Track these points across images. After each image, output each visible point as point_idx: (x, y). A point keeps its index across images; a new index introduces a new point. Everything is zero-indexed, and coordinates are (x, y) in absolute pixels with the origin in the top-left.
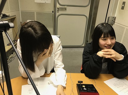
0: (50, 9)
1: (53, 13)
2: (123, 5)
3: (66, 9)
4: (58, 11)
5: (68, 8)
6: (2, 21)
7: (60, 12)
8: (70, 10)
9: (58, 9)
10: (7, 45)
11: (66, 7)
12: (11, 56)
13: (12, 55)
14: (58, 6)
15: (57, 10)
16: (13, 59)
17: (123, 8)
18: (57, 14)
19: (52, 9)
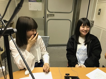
0: (41, 16)
1: (44, 18)
2: (99, 12)
3: (54, 15)
5: (55, 14)
6: (9, 28)
7: (50, 18)
8: (57, 16)
9: (48, 15)
11: (54, 13)
14: (47, 13)
17: (99, 14)
18: (47, 19)
19: (43, 15)
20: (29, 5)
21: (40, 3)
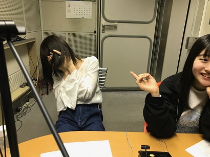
0: (91, 28)
1: (96, 34)
3: (116, 27)
4: (103, 30)
5: (119, 25)
6: (4, 21)
7: (107, 33)
8: (122, 29)
9: (103, 27)
10: (20, 86)
11: (116, 23)
12: (25, 105)
13: (27, 103)
14: (103, 22)
15: (101, 28)
16: (29, 109)
18: (102, 36)
19: (93, 28)
20: (67, 8)
21: (89, 4)
